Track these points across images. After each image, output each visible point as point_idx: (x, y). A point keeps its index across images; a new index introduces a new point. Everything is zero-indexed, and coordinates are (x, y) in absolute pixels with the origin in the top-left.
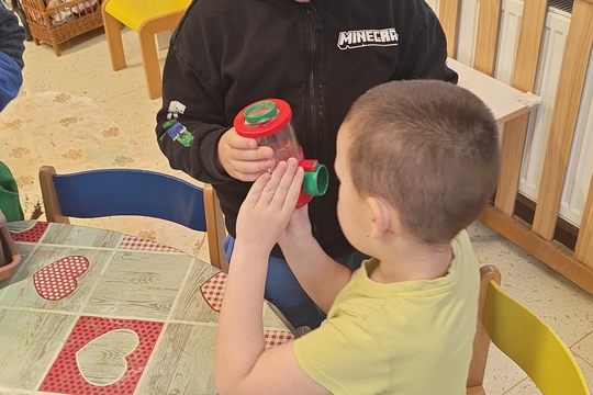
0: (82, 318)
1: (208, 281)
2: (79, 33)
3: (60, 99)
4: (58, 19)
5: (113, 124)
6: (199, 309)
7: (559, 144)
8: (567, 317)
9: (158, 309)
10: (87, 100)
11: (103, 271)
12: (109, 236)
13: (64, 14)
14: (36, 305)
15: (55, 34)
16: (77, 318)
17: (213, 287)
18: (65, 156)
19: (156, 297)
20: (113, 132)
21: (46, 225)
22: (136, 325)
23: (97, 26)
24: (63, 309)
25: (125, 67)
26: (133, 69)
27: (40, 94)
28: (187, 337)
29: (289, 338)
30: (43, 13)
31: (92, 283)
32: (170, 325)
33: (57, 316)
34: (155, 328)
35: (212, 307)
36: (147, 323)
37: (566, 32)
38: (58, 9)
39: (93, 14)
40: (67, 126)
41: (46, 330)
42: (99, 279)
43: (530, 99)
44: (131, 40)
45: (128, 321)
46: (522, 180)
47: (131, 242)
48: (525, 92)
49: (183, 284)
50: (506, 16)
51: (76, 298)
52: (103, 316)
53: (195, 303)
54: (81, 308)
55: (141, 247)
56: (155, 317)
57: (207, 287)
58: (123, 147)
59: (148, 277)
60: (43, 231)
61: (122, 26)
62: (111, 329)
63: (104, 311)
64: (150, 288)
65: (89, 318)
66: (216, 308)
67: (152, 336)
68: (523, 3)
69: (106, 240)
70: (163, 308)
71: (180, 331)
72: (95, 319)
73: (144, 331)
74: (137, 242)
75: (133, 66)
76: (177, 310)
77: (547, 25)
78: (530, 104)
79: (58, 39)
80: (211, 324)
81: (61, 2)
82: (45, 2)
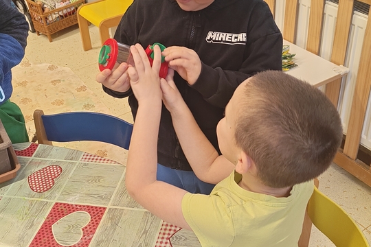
0: (57, 204)
2: (63, 28)
3: (51, 68)
4: (50, 19)
5: (83, 84)
6: (128, 200)
7: (361, 98)
8: (365, 208)
9: (103, 199)
10: (67, 69)
11: (70, 175)
12: (75, 153)
13: (54, 16)
14: (29, 195)
15: (49, 28)
16: (54, 204)
18: (53, 103)
19: (101, 191)
20: (83, 88)
21: (37, 146)
22: (89, 209)
23: (75, 23)
24: (45, 198)
25: (91, 48)
26: (96, 50)
27: (39, 65)
28: (120, 217)
30: (42, 16)
31: (63, 182)
32: (110, 209)
33: (41, 202)
34: (101, 211)
36: (96, 208)
37: (365, 28)
39: (72, 16)
40: (55, 85)
41: (34, 210)
42: (68, 180)
43: (342, 70)
44: (95, 32)
45: (84, 206)
47: (88, 157)
48: (339, 65)
49: (119, 183)
50: (326, 17)
51: (53, 192)
52: (69, 203)
53: (126, 196)
54: (56, 197)
55: (94, 160)
56: (101, 204)
58: (89, 98)
59: (98, 179)
60: (35, 150)
61: (89, 24)
62: (74, 211)
63: (70, 199)
64: (98, 186)
65: (61, 204)
67: (99, 216)
68: (337, 9)
69: (73, 156)
70: (106, 198)
71: (116, 213)
72: (65, 204)
73: (94, 213)
74: (92, 157)
75: (96, 48)
76: (114, 200)
77: (353, 23)
78: (342, 73)
79: (51, 32)
80: (136, 209)
81: (52, 8)
82: (43, 10)
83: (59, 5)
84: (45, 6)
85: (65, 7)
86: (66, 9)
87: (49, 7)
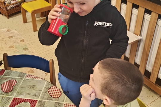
0: (14, 98)
1: (50, 88)
2: (14, 12)
3: (8, 31)
4: (8, 8)
5: (23, 38)
6: (48, 97)
7: (146, 50)
8: (147, 97)
9: (36, 96)
10: (16, 31)
11: (21, 84)
12: (22, 74)
13: (10, 7)
14: (1, 94)
15: (7, 12)
16: (13, 98)
17: (52, 90)
18: (9, 47)
19: (35, 92)
20: (23, 41)
21: (5, 71)
22: (30, 101)
23: (19, 10)
24: (9, 95)
25: (27, 22)
26: (29, 23)
27: (3, 29)
28: (44, 105)
29: (73, 106)
30: (4, 7)
32: (39, 101)
33: (7, 97)
34: (35, 102)
35: (51, 96)
36: (33, 100)
37: (149, 20)
38: (8, 6)
39: (18, 7)
40: (10, 38)
41: (4, 101)
42: (19, 87)
43: (139, 38)
44: (29, 15)
45: (27, 99)
46: (136, 59)
47: (29, 76)
48: (137, 35)
49: (43, 89)
50: (133, 15)
51: (13, 92)
52: (20, 98)
53: (46, 95)
54: (14, 95)
55: (31, 78)
56: (35, 98)
57: (50, 90)
58: (26, 45)
59: (33, 87)
60: (4, 72)
61: (26, 11)
62: (22, 102)
63: (21, 96)
64: (34, 90)
65: (16, 98)
66: (52, 96)
67: (34, 104)
68: (138, 12)
69: (21, 75)
70: (38, 96)
71: (42, 103)
72: (18, 98)
73: (32, 103)
74: (30, 76)
75: (29, 22)
76: (41, 97)
77: (144, 18)
78: (139, 39)
79: (8, 14)
80: (51, 101)
81: (9, 4)
82: (5, 4)
83: (12, 2)
84: (6, 2)
85: (15, 3)
86: (16, 4)
87: (8, 3)
